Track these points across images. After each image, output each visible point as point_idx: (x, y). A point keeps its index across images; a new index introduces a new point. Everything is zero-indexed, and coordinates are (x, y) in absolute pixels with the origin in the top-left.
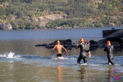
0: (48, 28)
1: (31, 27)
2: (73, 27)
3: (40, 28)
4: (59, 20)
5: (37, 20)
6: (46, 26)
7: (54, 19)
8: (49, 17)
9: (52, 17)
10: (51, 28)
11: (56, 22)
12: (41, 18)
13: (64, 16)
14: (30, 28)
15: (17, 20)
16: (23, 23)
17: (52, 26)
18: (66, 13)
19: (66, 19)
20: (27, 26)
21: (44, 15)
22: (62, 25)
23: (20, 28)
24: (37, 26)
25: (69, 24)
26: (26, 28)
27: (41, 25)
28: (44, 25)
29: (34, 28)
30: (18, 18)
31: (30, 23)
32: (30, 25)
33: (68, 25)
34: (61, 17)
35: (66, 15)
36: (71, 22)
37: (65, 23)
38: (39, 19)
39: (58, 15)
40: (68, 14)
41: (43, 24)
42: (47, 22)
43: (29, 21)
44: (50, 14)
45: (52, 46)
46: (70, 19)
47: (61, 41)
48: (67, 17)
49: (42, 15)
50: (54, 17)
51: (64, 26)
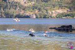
0: (57, 17)
2: (73, 17)
3: (52, 17)
4: (64, 13)
5: (51, 13)
6: (56, 17)
8: (58, 11)
9: (60, 11)
10: (59, 17)
11: (62, 14)
12: (53, 11)
13: (68, 11)
14: (46, 18)
15: (39, 12)
16: (42, 14)
17: (59, 16)
18: (69, 9)
19: (69, 13)
20: (44, 16)
21: (55, 10)
22: (66, 16)
23: (41, 17)
24: (50, 16)
25: (71, 16)
26: (44, 18)
27: (53, 16)
29: (48, 18)
30: (39, 11)
31: (47, 14)
32: (46, 15)
33: (70, 16)
36: (72, 14)
37: (68, 15)
38: (52, 12)
39: (64, 10)
41: (54, 15)
42: (57, 14)
43: (46, 14)
44: (59, 9)
45: (60, 29)
46: (71, 13)
47: (65, 26)
48: (70, 11)
49: (54, 10)
50: (61, 11)
51: (68, 16)
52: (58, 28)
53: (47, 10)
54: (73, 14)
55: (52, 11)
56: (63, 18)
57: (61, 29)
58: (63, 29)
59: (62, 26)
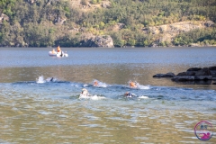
0: (177, 45)
1: (146, 42)
3: (161, 45)
4: (197, 31)
5: (157, 32)
6: (173, 42)
7: (188, 30)
8: (178, 26)
9: (185, 26)
10: (182, 45)
11: (191, 34)
12: (165, 27)
13: (207, 25)
14: (143, 46)
15: (123, 30)
16: (133, 36)
17: (183, 41)
18: (211, 19)
19: (211, 30)
20: (139, 41)
21: (170, 23)
22: (201, 40)
23: (128, 45)
24: (155, 42)
26: (138, 45)
27: (163, 41)
28: (169, 41)
29: (150, 46)
30: (123, 27)
31: (145, 35)
32: (144, 39)
33: (213, 41)
34: (200, 26)
35: (210, 22)
37: (209, 38)
38: (160, 29)
39: (196, 22)
40: (214, 21)
41: (167, 38)
42: (174, 35)
43: (143, 34)
44: (181, 21)
45: (184, 77)
47: (200, 69)
48: (213, 26)
49: (167, 22)
50: (188, 26)
51: (207, 41)
52: (180, 74)
53: (145, 24)
55: (162, 26)
56: (194, 44)
57: (187, 77)
58: (193, 77)
59: (189, 70)
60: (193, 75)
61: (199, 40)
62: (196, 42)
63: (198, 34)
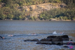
0: (41, 19)
1: (20, 17)
2: (72, 19)
3: (31, 19)
4: (55, 10)
5: (28, 10)
6: (39, 17)
7: (49, 9)
8: (43, 6)
10: (45, 19)
11: (51, 12)
12: (34, 7)
13: (61, 6)
14: (19, 19)
16: (11, 12)
18: (64, 2)
19: (64, 10)
20: (16, 16)
21: (37, 4)
22: (58, 16)
23: (8, 18)
25: (68, 16)
26: (15, 19)
27: (32, 16)
28: (36, 16)
29: (24, 19)
30: (5, 6)
31: (20, 12)
32: (19, 15)
33: (65, 17)
34: (57, 7)
35: (64, 4)
36: (70, 13)
37: (63, 15)
38: (31, 8)
39: (54, 4)
40: (66, 4)
41: (35, 14)
42: (40, 12)
43: (19, 11)
44: (44, 3)
46: (68, 10)
47: (55, 37)
48: (65, 7)
49: (35, 3)
50: (49, 6)
51: (61, 17)
53: (20, 4)
54: (72, 12)
57: (47, 42)
58: (51, 42)
60: (51, 40)
61: (56, 16)
62: (54, 18)
63: (56, 12)
